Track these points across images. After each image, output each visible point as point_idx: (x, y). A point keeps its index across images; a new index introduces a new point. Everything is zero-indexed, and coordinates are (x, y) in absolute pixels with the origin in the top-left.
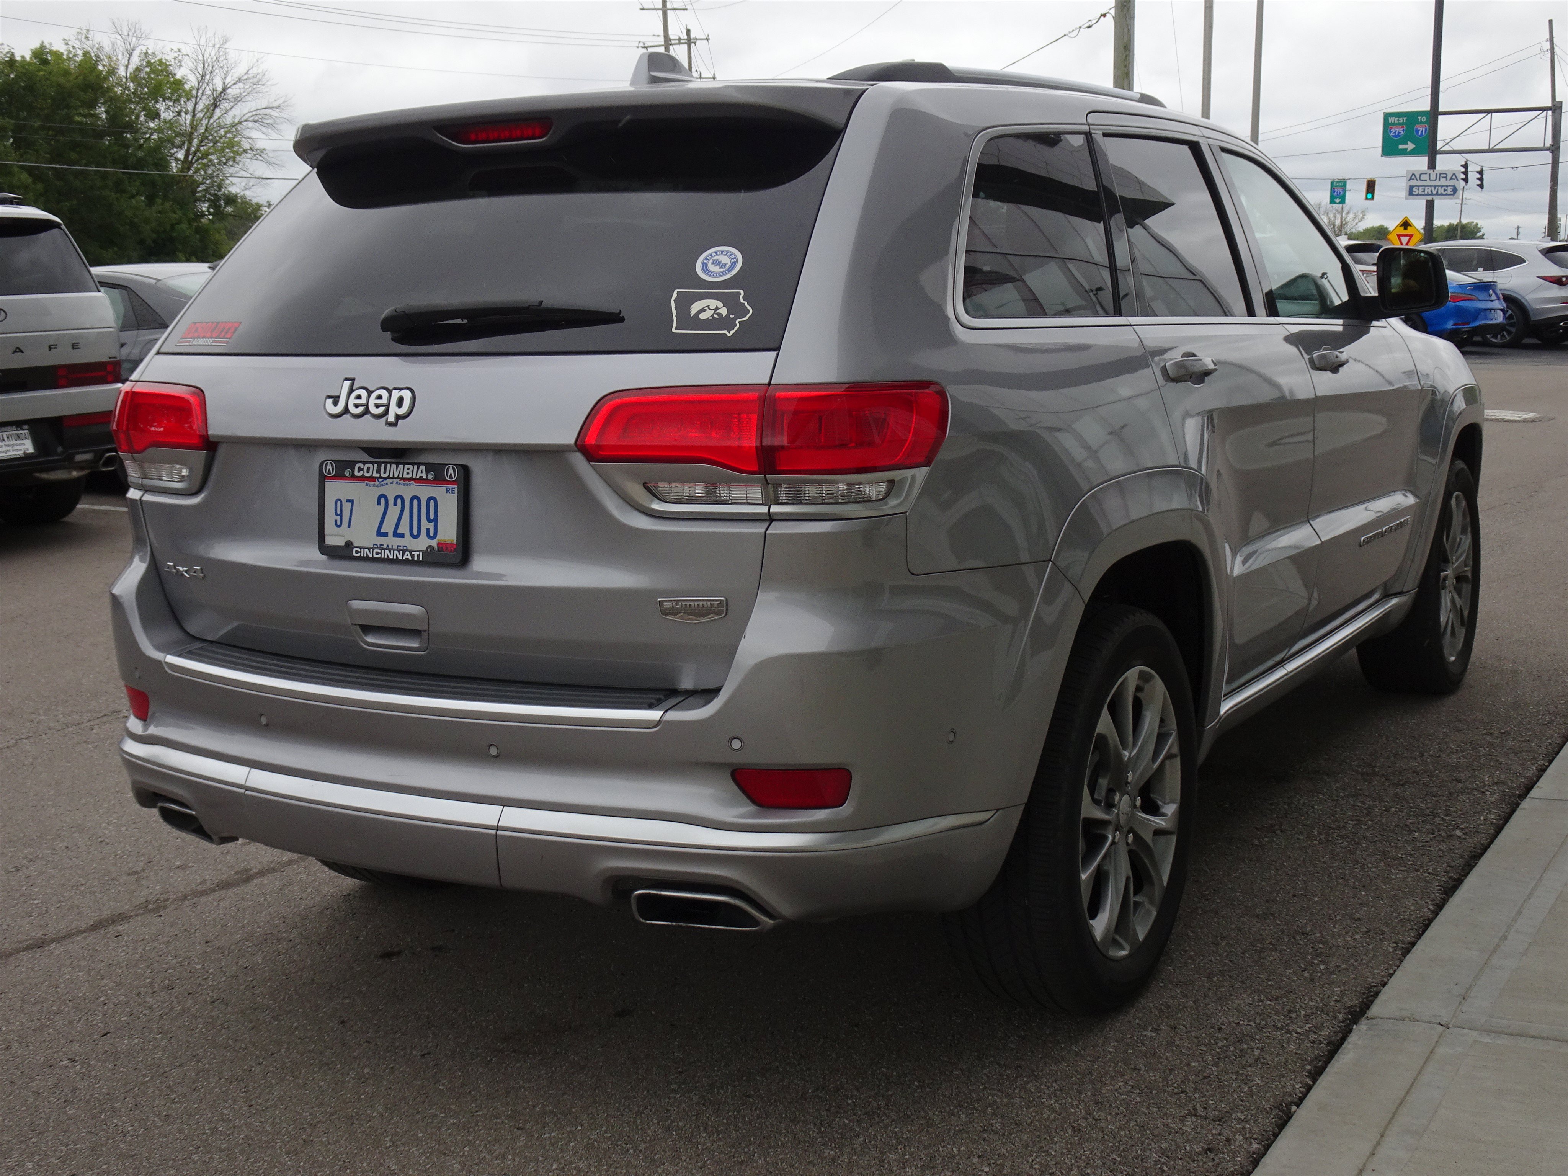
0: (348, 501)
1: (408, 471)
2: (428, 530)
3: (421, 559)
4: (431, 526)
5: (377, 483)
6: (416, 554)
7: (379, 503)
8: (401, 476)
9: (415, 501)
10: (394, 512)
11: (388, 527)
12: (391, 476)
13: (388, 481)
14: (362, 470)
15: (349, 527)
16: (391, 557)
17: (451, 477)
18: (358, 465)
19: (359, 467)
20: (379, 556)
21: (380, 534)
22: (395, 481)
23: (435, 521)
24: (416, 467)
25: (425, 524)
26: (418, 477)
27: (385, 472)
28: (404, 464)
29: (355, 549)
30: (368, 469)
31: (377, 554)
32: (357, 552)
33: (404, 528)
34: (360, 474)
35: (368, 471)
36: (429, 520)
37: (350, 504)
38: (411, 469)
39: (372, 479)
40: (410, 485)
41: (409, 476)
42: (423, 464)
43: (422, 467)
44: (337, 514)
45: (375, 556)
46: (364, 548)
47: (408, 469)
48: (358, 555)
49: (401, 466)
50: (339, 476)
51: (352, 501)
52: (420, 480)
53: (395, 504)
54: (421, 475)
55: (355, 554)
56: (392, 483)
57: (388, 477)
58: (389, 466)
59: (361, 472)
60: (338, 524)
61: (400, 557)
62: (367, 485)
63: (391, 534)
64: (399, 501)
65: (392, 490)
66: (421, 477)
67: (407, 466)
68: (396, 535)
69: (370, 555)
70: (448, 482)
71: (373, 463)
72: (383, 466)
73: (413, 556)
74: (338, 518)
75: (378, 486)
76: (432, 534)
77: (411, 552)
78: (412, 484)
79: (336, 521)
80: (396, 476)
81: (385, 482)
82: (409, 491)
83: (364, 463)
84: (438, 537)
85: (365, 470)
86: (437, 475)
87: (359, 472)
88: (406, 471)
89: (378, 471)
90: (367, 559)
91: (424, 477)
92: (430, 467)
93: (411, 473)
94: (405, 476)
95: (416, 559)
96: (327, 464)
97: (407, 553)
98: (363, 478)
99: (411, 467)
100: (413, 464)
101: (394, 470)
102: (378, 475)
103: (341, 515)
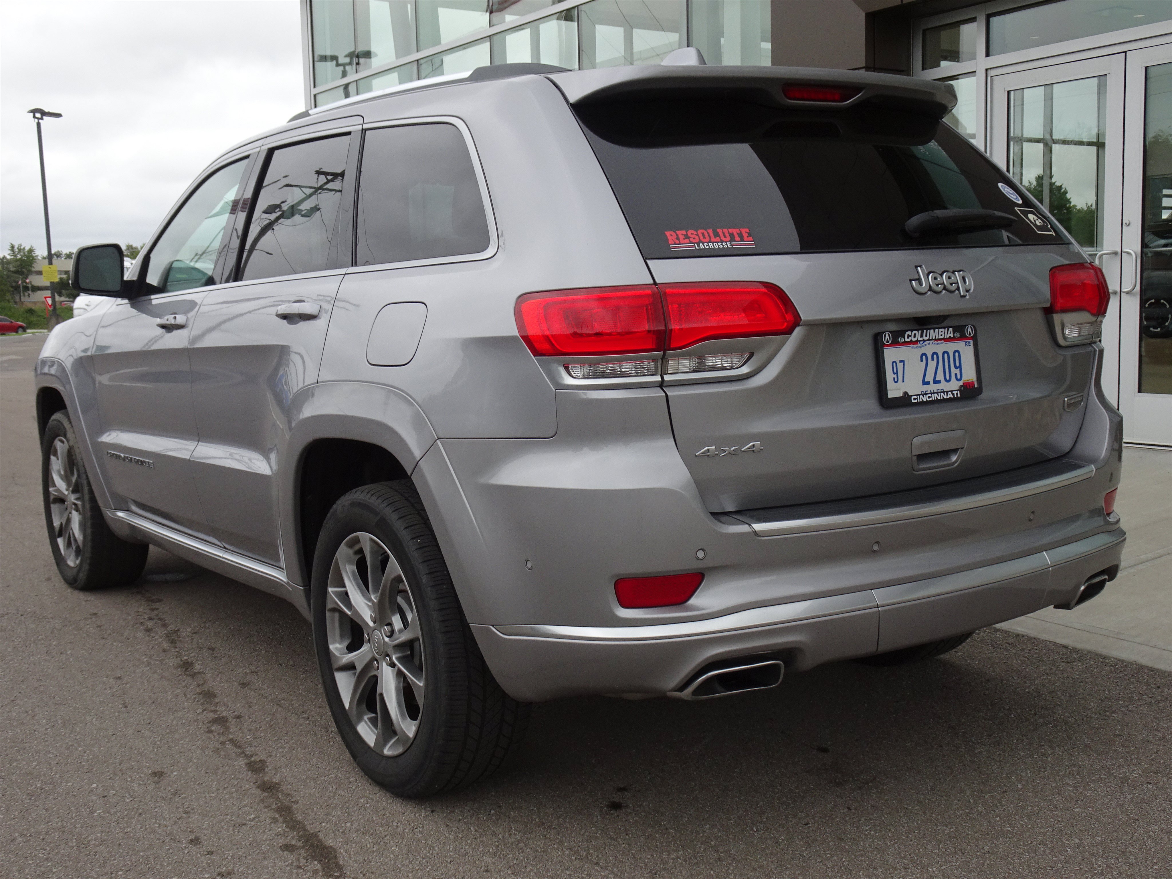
0: (901, 361)
1: (941, 333)
2: (956, 375)
3: (959, 396)
4: (958, 371)
5: (919, 345)
6: (955, 392)
7: (922, 360)
8: (937, 338)
9: (946, 355)
10: (932, 365)
11: (929, 378)
12: (931, 338)
13: (927, 342)
14: (911, 336)
15: (903, 381)
16: (939, 398)
17: (970, 334)
18: (907, 333)
19: (908, 335)
20: (931, 399)
21: (925, 383)
22: (931, 342)
23: (960, 367)
24: (946, 329)
25: (954, 371)
26: (948, 337)
27: (926, 336)
28: (939, 328)
29: (913, 398)
30: (915, 335)
31: (929, 397)
32: (915, 399)
33: (940, 376)
34: (909, 340)
35: (915, 337)
36: (956, 368)
37: (902, 363)
38: (943, 332)
39: (916, 342)
40: (941, 343)
41: (942, 337)
42: (951, 327)
43: (951, 329)
44: (894, 373)
45: (928, 400)
46: (919, 395)
47: (942, 332)
48: (916, 401)
49: (937, 330)
50: (895, 343)
51: (902, 361)
52: (949, 340)
53: (933, 359)
54: (950, 335)
55: (913, 401)
56: (929, 344)
57: (929, 340)
58: (929, 331)
59: (910, 338)
60: (896, 380)
61: (945, 397)
62: (913, 347)
63: (932, 382)
64: (935, 356)
65: (929, 349)
66: (950, 337)
67: (941, 330)
68: (936, 382)
69: (925, 400)
70: (968, 338)
71: (918, 330)
72: (925, 331)
73: (953, 394)
74: (895, 376)
75: (920, 347)
76: (959, 377)
77: (951, 391)
78: (943, 343)
79: (894, 378)
80: (934, 338)
81: (924, 343)
82: (940, 348)
83: (912, 331)
84: (964, 379)
85: (913, 336)
86: (960, 334)
87: (908, 338)
88: (940, 333)
89: (922, 336)
90: (923, 403)
91: (952, 336)
92: (956, 329)
93: (943, 335)
94: (940, 337)
95: (956, 396)
96: (885, 334)
97: (950, 393)
98: (911, 342)
99: (943, 330)
100: (944, 328)
101: (933, 334)
102: (921, 339)
103: (897, 373)
